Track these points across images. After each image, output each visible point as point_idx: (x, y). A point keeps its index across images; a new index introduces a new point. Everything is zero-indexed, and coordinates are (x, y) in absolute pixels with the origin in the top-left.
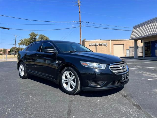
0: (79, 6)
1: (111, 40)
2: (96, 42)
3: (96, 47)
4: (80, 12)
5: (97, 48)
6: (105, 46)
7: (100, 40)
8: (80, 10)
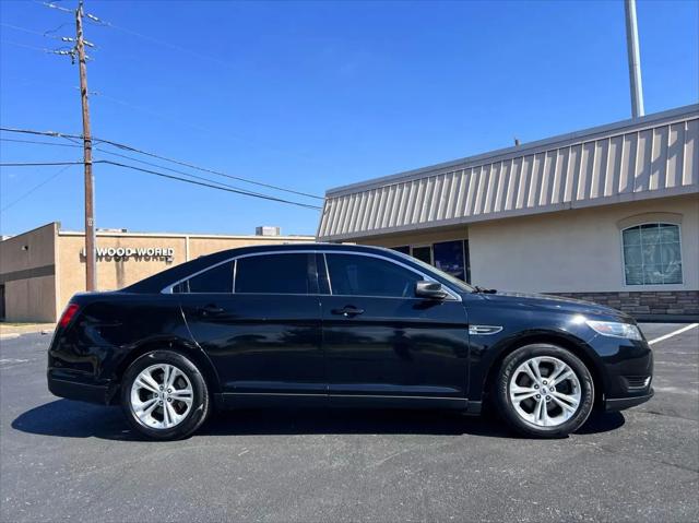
0: (83, 61)
1: (187, 236)
2: (118, 243)
3: (117, 266)
4: (84, 93)
5: (125, 271)
6: (164, 262)
7: (124, 231)
8: (85, 82)
